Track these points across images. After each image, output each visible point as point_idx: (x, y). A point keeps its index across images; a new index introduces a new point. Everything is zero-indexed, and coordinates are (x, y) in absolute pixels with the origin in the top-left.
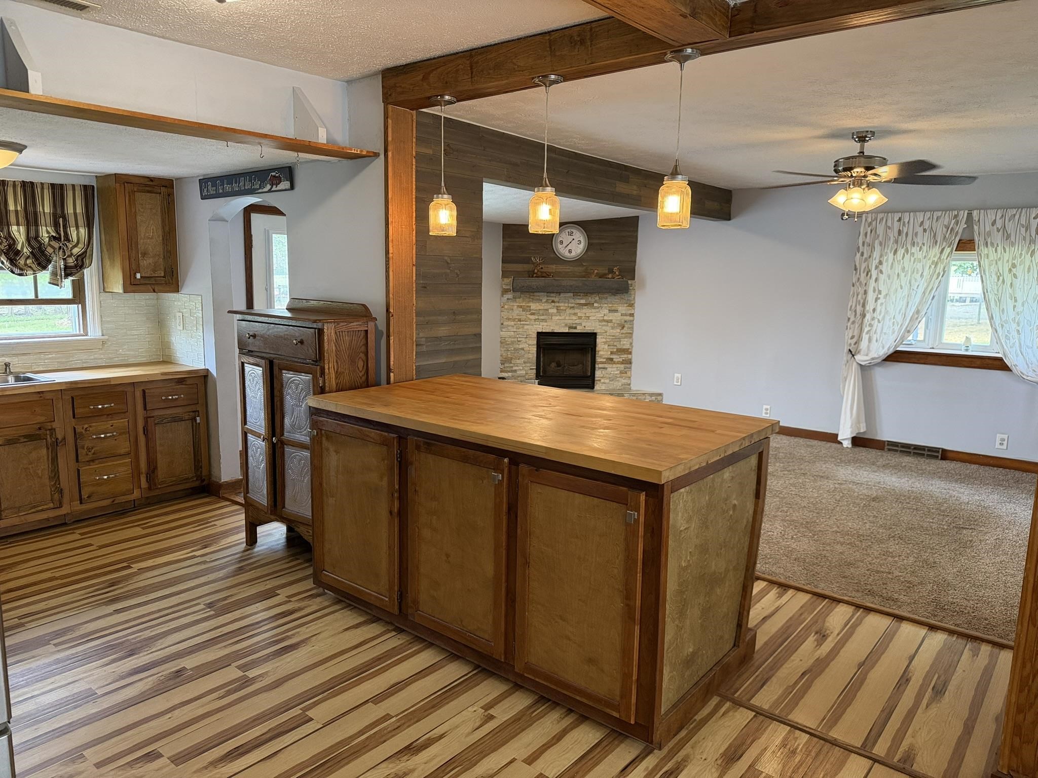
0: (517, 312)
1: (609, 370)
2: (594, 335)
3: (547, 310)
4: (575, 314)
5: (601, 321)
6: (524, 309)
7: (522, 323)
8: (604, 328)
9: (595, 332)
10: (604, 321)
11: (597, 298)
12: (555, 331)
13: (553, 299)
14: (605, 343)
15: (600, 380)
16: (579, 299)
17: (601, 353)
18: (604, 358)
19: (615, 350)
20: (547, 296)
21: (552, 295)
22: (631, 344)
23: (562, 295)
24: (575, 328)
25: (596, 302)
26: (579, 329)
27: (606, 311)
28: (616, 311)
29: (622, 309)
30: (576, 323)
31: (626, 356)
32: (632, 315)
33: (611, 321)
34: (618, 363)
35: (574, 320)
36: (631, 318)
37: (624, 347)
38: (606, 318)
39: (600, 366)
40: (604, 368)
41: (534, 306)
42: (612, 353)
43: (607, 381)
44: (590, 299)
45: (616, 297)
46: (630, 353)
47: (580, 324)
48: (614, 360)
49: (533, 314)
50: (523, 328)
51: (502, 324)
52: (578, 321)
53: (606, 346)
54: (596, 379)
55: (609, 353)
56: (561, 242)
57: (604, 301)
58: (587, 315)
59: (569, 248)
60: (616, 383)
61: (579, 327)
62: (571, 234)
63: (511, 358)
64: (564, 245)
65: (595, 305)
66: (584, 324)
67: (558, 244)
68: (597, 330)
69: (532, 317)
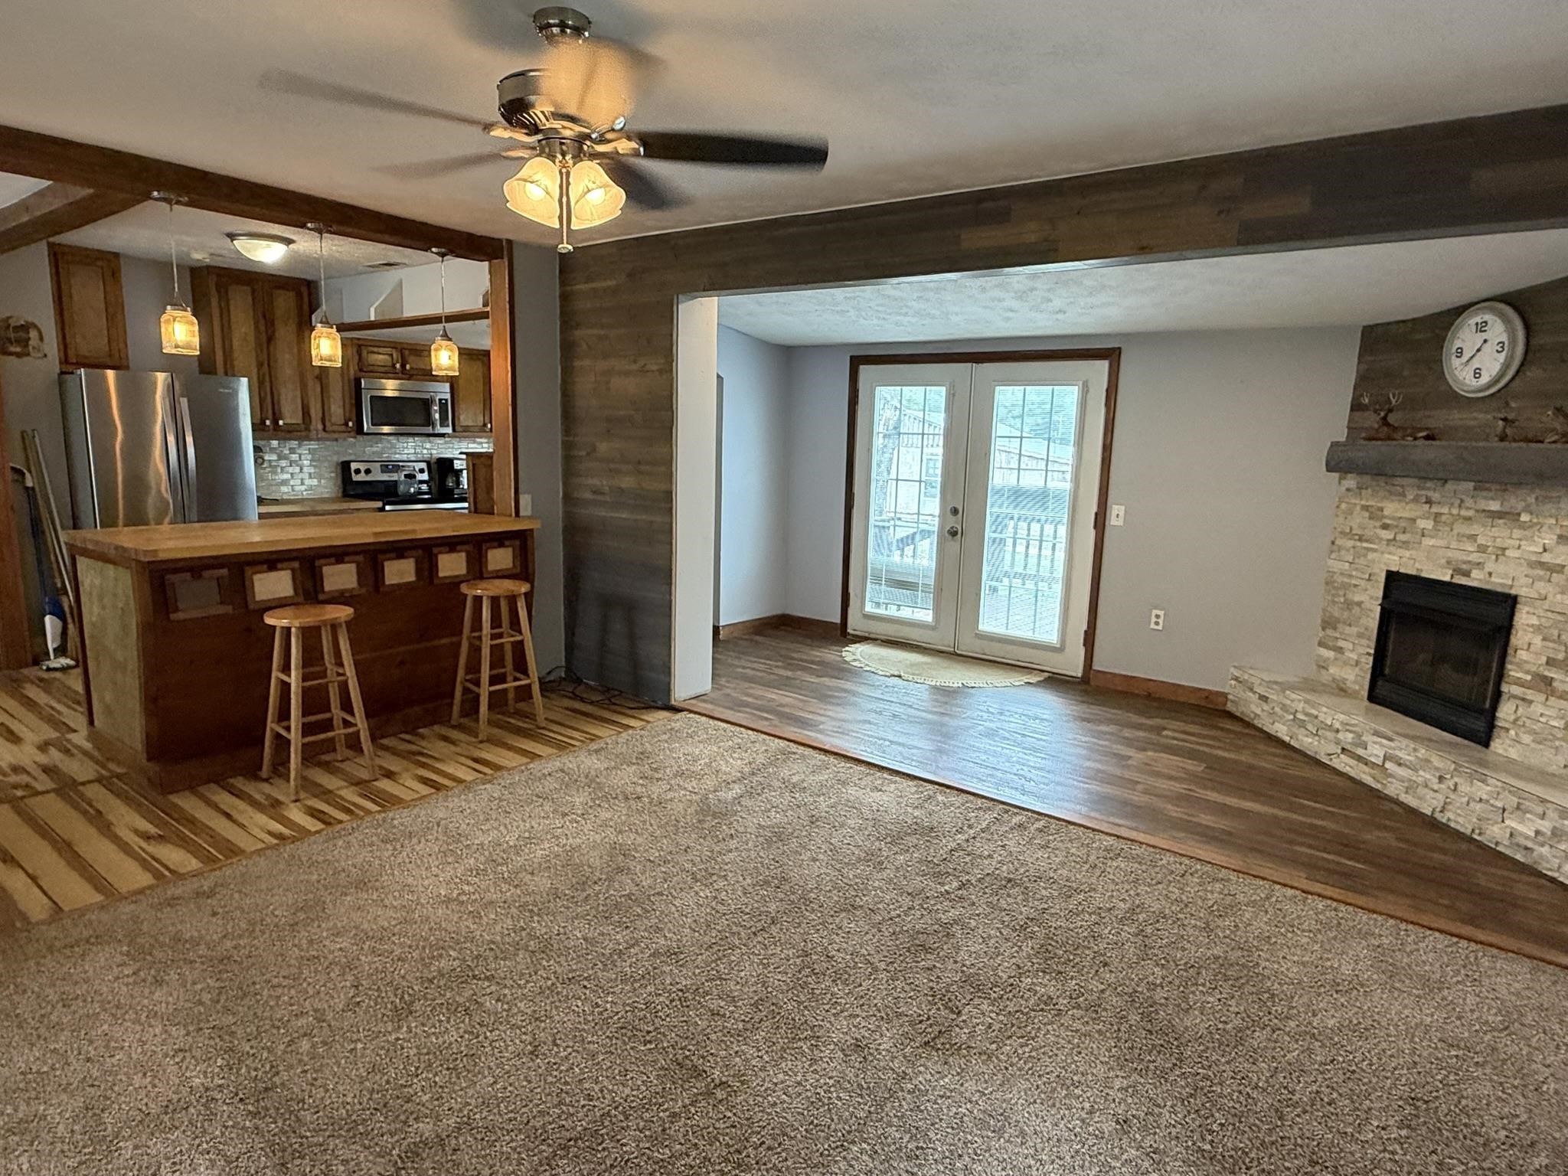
0: (1359, 519)
1: (1537, 709)
2: (1509, 602)
3: (1414, 520)
4: (1473, 538)
5: (1532, 565)
6: (1375, 514)
7: (1365, 545)
8: (1539, 585)
9: (1513, 592)
10: (1542, 565)
11: (1531, 500)
12: (1424, 575)
13: (1430, 494)
14: (1538, 629)
15: (1507, 730)
16: (1486, 498)
17: (1523, 655)
18: (1527, 672)
19: (1561, 656)
20: (1419, 488)
21: (1429, 484)
23: (1450, 486)
24: (1467, 574)
25: (1527, 509)
26: (1476, 579)
27: (1549, 539)
30: (1469, 562)
33: (1559, 569)
34: (1563, 695)
35: (1466, 553)
38: (1547, 558)
39: (1516, 690)
40: (1523, 699)
41: (1392, 508)
42: (1550, 662)
43: (1527, 739)
44: (1514, 502)
47: (1479, 565)
48: (1555, 684)
49: (1385, 527)
50: (1365, 556)
51: (1333, 543)
52: (1475, 557)
53: (1537, 641)
54: (1499, 723)
55: (1544, 659)
56: (1460, 352)
57: (1549, 507)
58: (1499, 543)
59: (1475, 364)
60: (1549, 754)
61: (1475, 574)
62: (1481, 328)
63: (1338, 621)
64: (1465, 358)
65: (1524, 517)
66: (1490, 566)
67: (1453, 357)
68: (1520, 590)
69: (1387, 535)
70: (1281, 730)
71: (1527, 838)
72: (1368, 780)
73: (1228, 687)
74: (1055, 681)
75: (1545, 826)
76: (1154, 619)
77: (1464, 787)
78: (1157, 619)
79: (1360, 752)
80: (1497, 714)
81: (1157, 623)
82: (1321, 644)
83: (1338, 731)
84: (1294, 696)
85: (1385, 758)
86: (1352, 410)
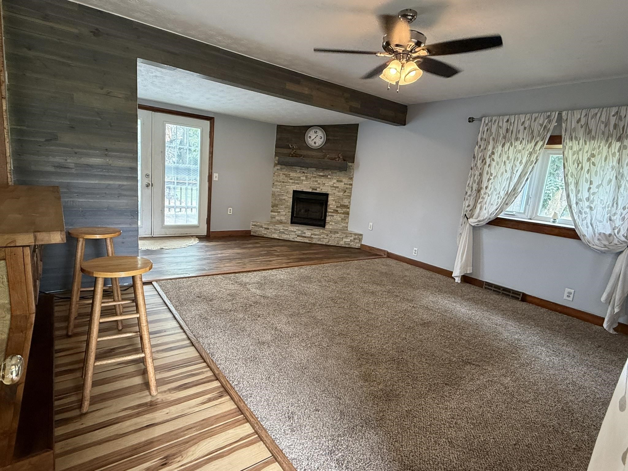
0: (282, 177)
1: (335, 217)
2: (327, 195)
3: (300, 177)
4: (317, 181)
5: (331, 187)
6: (287, 176)
7: (285, 184)
8: (333, 191)
9: (327, 193)
10: (334, 187)
11: (330, 172)
12: (304, 190)
13: (303, 171)
14: (333, 200)
15: (329, 223)
16: (319, 172)
17: (331, 206)
18: (332, 210)
19: (339, 205)
20: (300, 169)
21: (303, 168)
22: (349, 202)
23: (310, 169)
24: (316, 190)
25: (329, 175)
26: (318, 191)
27: (335, 181)
28: (341, 181)
29: (345, 180)
31: (345, 209)
32: (351, 185)
33: (338, 187)
34: (341, 213)
35: (315, 185)
36: (351, 187)
37: (345, 204)
38: (335, 185)
39: (330, 214)
40: (332, 216)
41: (293, 174)
42: (337, 207)
43: (333, 224)
44: (326, 173)
45: (342, 173)
46: (349, 208)
47: (319, 188)
48: (338, 211)
49: (291, 179)
50: (285, 187)
51: (274, 184)
52: (317, 186)
53: (334, 203)
54: (327, 222)
55: (336, 207)
56: (310, 137)
57: (334, 175)
58: (323, 182)
59: (314, 141)
60: (339, 225)
61: (318, 189)
62: (316, 132)
63: (278, 204)
64: (312, 139)
65: (329, 176)
66: (321, 188)
67: (308, 138)
68: (329, 192)
69: (291, 181)
70: (276, 236)
72: (308, 241)
73: (250, 228)
75: (352, 238)
76: (229, 211)
77: (333, 236)
79: (303, 235)
80: (326, 220)
82: (272, 211)
83: (295, 232)
84: (278, 226)
85: (311, 235)
86: (276, 147)
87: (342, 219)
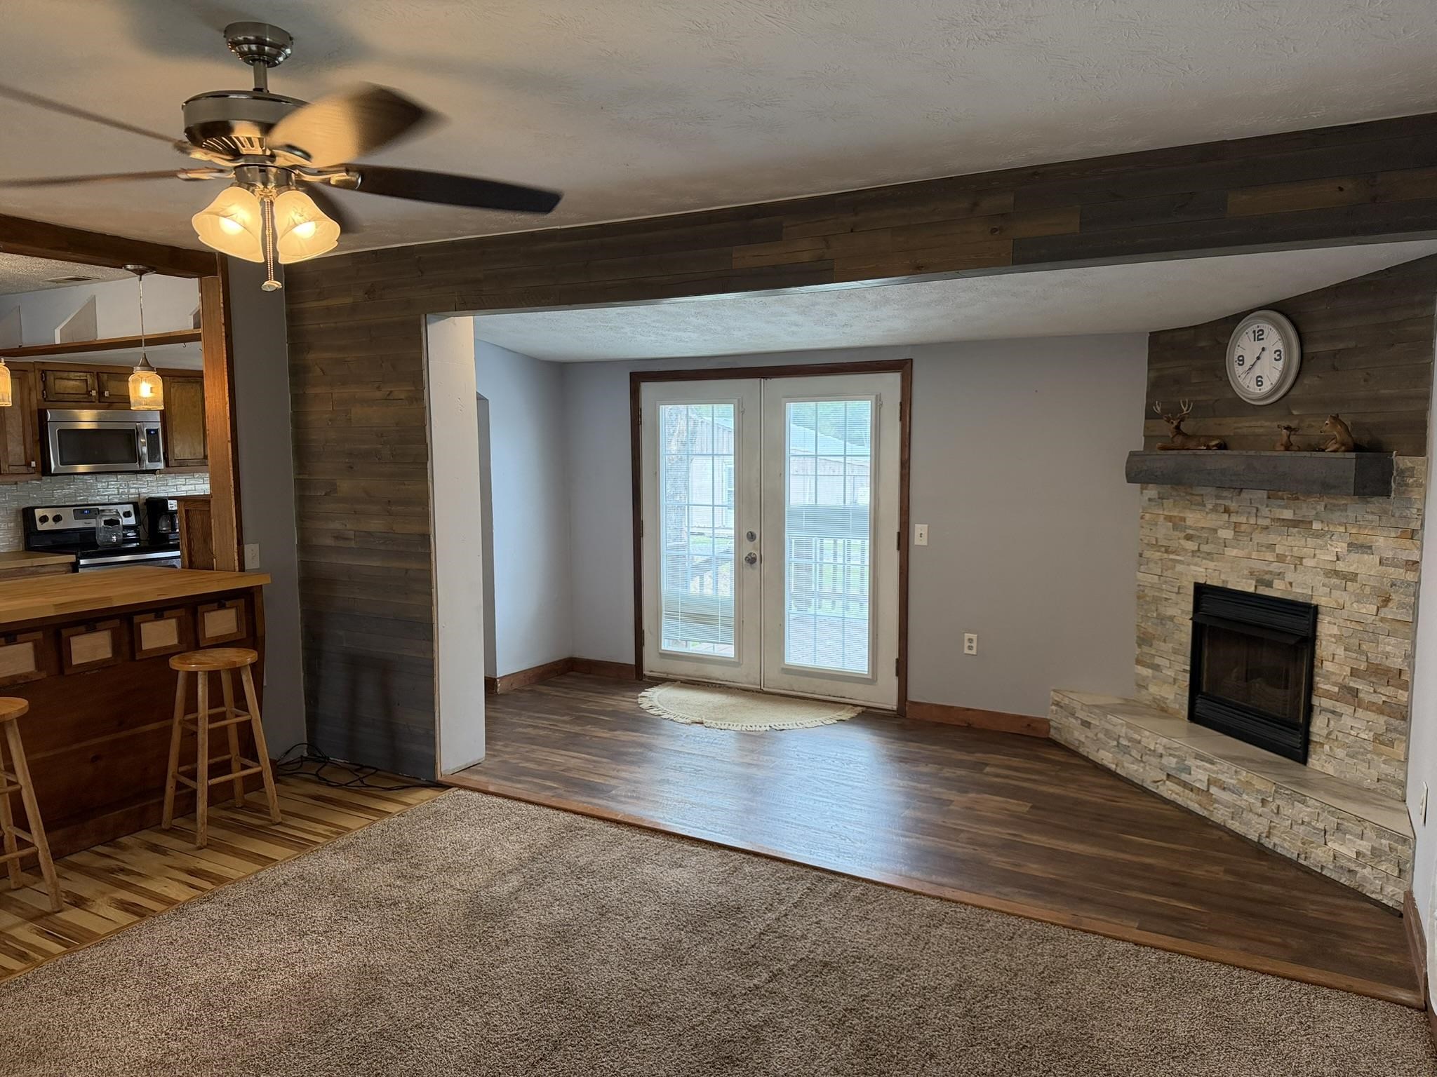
0: (1163, 531)
1: (1347, 721)
2: (1309, 612)
3: (1215, 531)
4: (1271, 547)
5: (1328, 574)
6: (1177, 524)
7: (1172, 557)
8: (1336, 593)
9: (1314, 602)
10: (1337, 573)
11: (1321, 507)
12: (1230, 586)
13: (1227, 503)
14: (1339, 638)
15: (1322, 745)
16: (1279, 506)
17: (1328, 666)
18: (1335, 684)
19: (1363, 666)
20: (1218, 497)
21: (1225, 494)
22: (1410, 657)
23: (1246, 495)
25: (1318, 517)
26: (1278, 590)
27: (1341, 547)
28: (1367, 548)
29: (1384, 542)
30: (1271, 572)
31: (1390, 691)
32: (1414, 565)
33: (1353, 577)
34: (1371, 707)
35: (1265, 562)
36: (1411, 577)
37: (1388, 663)
38: (1341, 566)
39: (1326, 703)
40: (1333, 712)
41: (1194, 518)
42: (1354, 673)
43: (1340, 753)
44: (1305, 510)
45: (1371, 508)
46: (1407, 686)
48: (1361, 695)
49: (1189, 538)
50: (1173, 568)
51: (1141, 555)
52: (1275, 567)
53: (1340, 651)
54: (1314, 738)
55: (1348, 670)
56: (1241, 360)
57: (1336, 516)
58: (1296, 552)
59: (1257, 371)
60: (1363, 767)
61: (1278, 584)
62: (1259, 336)
63: (1154, 637)
64: (1248, 364)
65: (1316, 526)
66: (1290, 576)
67: (1236, 365)
68: (1320, 599)
69: (1191, 546)
70: (1106, 757)
71: (1350, 860)
72: (1195, 807)
73: (1049, 712)
74: (869, 717)
75: (1365, 846)
76: (967, 644)
77: (1287, 811)
78: (970, 643)
79: (1184, 777)
80: (1311, 729)
81: (970, 648)
82: (1138, 662)
83: (1161, 756)
84: (1114, 719)
85: (1209, 783)
86: (1146, 418)
87: (1377, 738)
